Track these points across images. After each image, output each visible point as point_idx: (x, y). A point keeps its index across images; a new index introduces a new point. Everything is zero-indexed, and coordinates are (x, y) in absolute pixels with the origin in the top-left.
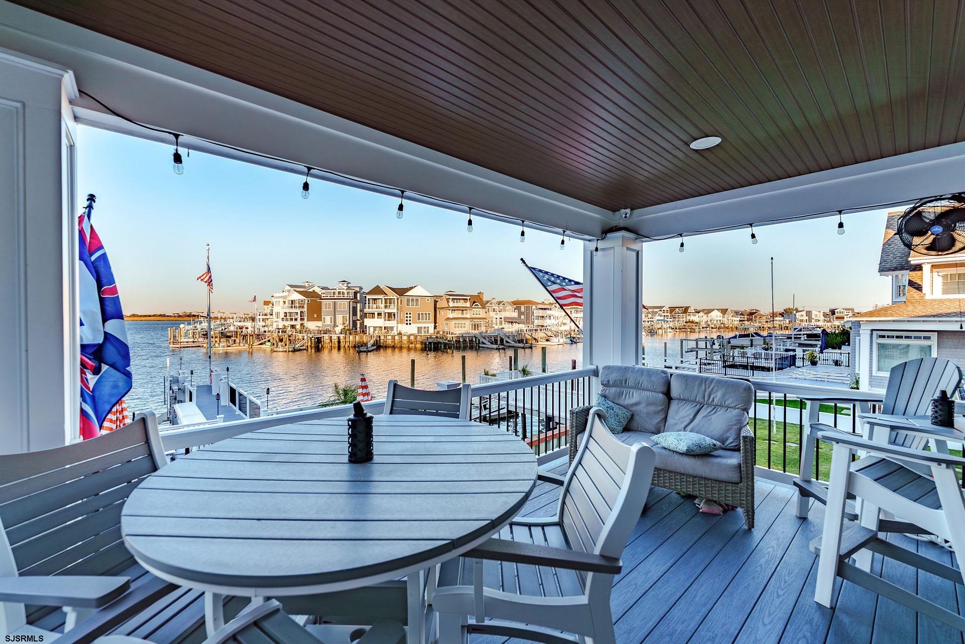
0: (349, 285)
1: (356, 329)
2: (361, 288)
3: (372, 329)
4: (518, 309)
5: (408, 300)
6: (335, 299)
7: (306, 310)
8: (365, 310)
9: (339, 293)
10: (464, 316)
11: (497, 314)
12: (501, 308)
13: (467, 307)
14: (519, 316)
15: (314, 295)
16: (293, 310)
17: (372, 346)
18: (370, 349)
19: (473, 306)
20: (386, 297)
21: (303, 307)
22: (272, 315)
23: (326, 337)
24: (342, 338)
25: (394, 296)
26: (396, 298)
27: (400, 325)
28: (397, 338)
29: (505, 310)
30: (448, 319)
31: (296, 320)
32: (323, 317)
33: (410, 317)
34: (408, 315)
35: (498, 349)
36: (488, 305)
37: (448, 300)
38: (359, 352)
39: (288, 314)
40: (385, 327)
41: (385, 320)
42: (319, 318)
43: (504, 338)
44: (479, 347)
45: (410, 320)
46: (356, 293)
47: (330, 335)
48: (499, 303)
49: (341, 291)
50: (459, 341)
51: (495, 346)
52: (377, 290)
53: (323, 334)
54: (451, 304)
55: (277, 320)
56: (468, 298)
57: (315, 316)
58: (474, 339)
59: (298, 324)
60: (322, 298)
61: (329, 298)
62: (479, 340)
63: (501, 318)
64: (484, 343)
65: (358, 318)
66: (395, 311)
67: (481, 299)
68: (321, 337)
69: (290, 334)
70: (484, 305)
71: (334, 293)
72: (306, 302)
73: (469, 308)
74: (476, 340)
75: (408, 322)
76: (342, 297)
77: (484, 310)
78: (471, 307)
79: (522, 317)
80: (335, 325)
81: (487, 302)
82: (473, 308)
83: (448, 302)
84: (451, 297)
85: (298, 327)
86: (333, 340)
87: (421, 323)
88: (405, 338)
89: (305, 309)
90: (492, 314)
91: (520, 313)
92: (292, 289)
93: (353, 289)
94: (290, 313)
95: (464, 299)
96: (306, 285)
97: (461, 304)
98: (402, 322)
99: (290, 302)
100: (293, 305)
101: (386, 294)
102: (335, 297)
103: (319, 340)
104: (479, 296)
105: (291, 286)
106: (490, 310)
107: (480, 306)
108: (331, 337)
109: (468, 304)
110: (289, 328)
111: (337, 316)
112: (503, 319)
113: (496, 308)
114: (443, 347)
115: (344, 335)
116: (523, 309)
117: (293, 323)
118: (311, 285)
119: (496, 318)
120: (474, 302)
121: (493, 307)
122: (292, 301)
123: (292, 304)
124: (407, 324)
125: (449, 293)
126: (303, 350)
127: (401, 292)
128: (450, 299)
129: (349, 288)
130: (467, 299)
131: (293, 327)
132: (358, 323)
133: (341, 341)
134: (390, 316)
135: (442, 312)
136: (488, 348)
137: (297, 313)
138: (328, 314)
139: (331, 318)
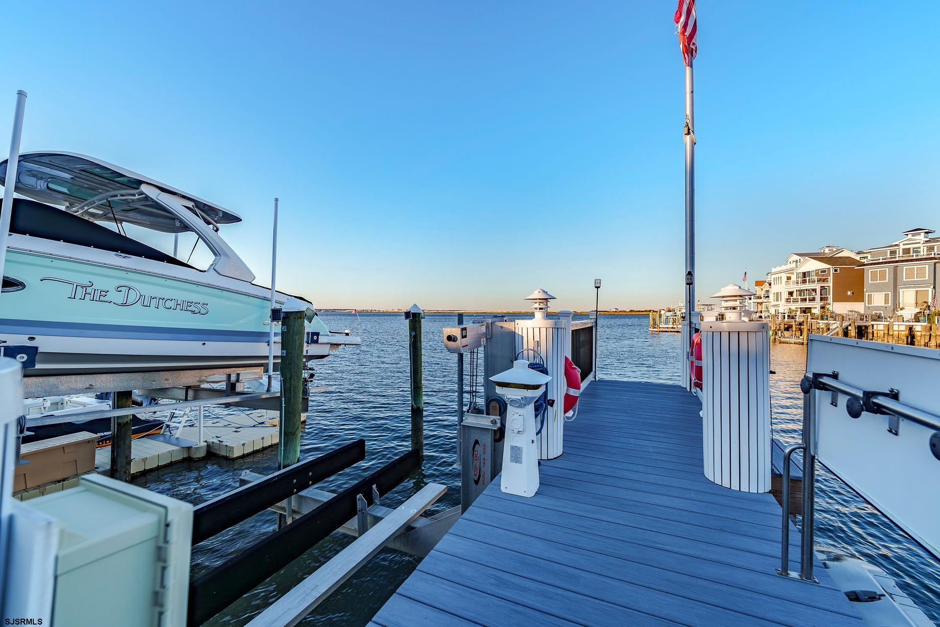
6: (897, 262)
7: (831, 285)
9: (907, 251)
15: (849, 261)
16: (807, 286)
21: (825, 280)
22: (769, 296)
31: (812, 300)
39: (797, 293)
42: (858, 297)
49: (912, 246)
53: (871, 321)
55: (777, 302)
59: (816, 306)
60: (865, 263)
61: (881, 261)
69: (801, 320)
71: (893, 252)
72: (832, 271)
76: (915, 258)
80: (896, 308)
85: (816, 311)
94: (801, 291)
99: (801, 275)
100: (807, 279)
102: (897, 259)
110: (798, 313)
111: (898, 291)
118: (834, 249)
122: (804, 273)
123: (804, 277)
131: (805, 311)
137: (815, 290)
138: (879, 288)
139: (886, 296)
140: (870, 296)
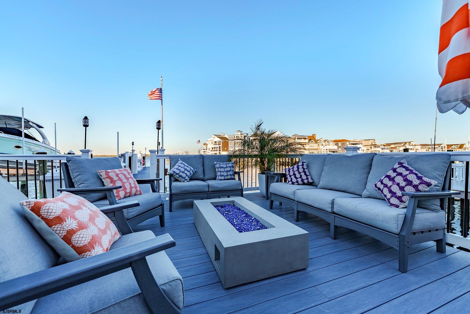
0: (242, 133)
2: (248, 134)
4: (337, 144)
9: (237, 137)
10: (305, 148)
11: (324, 147)
12: (326, 143)
13: (306, 143)
14: (338, 149)
15: (225, 138)
16: (216, 146)
19: (310, 142)
21: (220, 144)
22: (207, 149)
29: (329, 145)
31: (217, 151)
32: (229, 149)
36: (318, 142)
39: (214, 148)
42: (227, 150)
46: (245, 136)
48: (325, 141)
49: (238, 136)
54: (297, 141)
55: (209, 152)
57: (226, 148)
59: (218, 153)
60: (229, 139)
61: (232, 139)
63: (327, 149)
67: (315, 138)
70: (316, 142)
71: (234, 137)
72: (222, 141)
73: (307, 143)
76: (238, 139)
77: (317, 145)
79: (340, 149)
81: (318, 140)
82: (310, 143)
83: (295, 140)
84: (297, 137)
89: (221, 145)
90: (321, 147)
91: (339, 147)
92: (215, 136)
94: (215, 148)
95: (304, 138)
96: (222, 134)
97: (303, 141)
100: (216, 144)
102: (235, 139)
104: (313, 136)
106: (320, 145)
107: (314, 142)
109: (307, 141)
111: (236, 148)
112: (328, 150)
113: (324, 143)
116: (340, 145)
119: (324, 149)
120: (310, 140)
121: (322, 143)
122: (215, 142)
125: (295, 135)
128: (296, 138)
129: (241, 134)
130: (306, 138)
137: (217, 148)
138: (231, 147)
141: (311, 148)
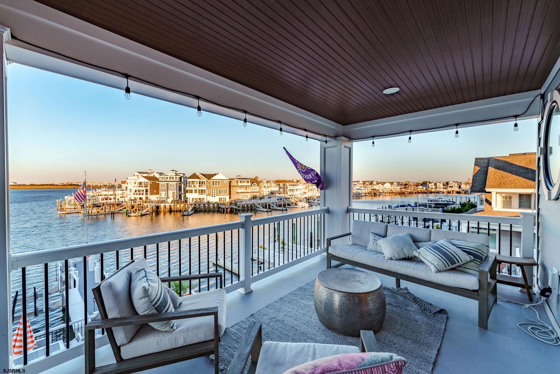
0: (177, 173)
1: (181, 199)
2: (184, 174)
3: (191, 200)
4: (278, 185)
5: (213, 182)
8: (187, 188)
9: (170, 178)
10: (247, 191)
11: (266, 189)
12: (269, 185)
13: (249, 186)
14: (279, 190)
15: (154, 179)
16: (141, 189)
17: (191, 211)
18: (190, 214)
19: (252, 185)
20: (200, 181)
21: (147, 186)
22: (127, 190)
23: (162, 205)
24: (172, 206)
25: (205, 180)
26: (206, 181)
27: (208, 197)
28: (206, 205)
29: (271, 187)
30: (238, 193)
31: (143, 194)
32: (160, 192)
33: (215, 192)
34: (213, 191)
35: (267, 212)
36: (261, 183)
37: (237, 182)
38: (183, 215)
39: (137, 191)
40: (199, 198)
41: (199, 194)
42: (158, 193)
43: (270, 204)
44: (256, 210)
45: (214, 194)
46: (181, 178)
47: (165, 204)
48: (267, 183)
49: (172, 176)
50: (244, 206)
51: (265, 210)
52: (194, 176)
53: (160, 203)
54: (239, 184)
55: (130, 194)
56: (250, 180)
57: (155, 191)
58: (253, 205)
59: (144, 197)
60: (160, 181)
61: (164, 181)
62: (256, 206)
63: (269, 191)
64: (259, 208)
65: (183, 192)
66: (205, 188)
67: (257, 181)
68: (159, 206)
69: (139, 203)
70: (258, 184)
71: (167, 178)
72: (149, 183)
74: (254, 205)
75: (214, 195)
76: (172, 181)
77: (259, 187)
78: (251, 185)
79: (281, 190)
80: (168, 198)
84: (239, 180)
85: (144, 199)
86: (166, 207)
87: (221, 195)
88: (211, 205)
89: (149, 188)
90: (264, 189)
91: (280, 188)
92: (140, 174)
93: (179, 175)
94: (139, 191)
95: (247, 181)
96: (149, 172)
97: (245, 184)
98: (209, 195)
100: (141, 185)
101: (199, 178)
102: (168, 181)
103: (158, 207)
104: (256, 179)
105: (139, 173)
106: (262, 187)
107: (256, 185)
108: (165, 206)
109: (249, 184)
110: (138, 199)
111: (169, 192)
113: (266, 185)
114: (234, 211)
115: (173, 204)
116: (281, 185)
117: (141, 196)
119: (266, 191)
120: (253, 183)
121: (264, 185)
122: (140, 183)
124: (213, 196)
125: (238, 177)
126: (148, 214)
127: (209, 177)
129: (176, 175)
131: (141, 199)
132: (182, 195)
133: (172, 207)
134: (202, 192)
135: (234, 188)
136: (261, 211)
137: (143, 190)
138: (163, 190)
139: (165, 193)
140: (161, 193)
141: (254, 191)
